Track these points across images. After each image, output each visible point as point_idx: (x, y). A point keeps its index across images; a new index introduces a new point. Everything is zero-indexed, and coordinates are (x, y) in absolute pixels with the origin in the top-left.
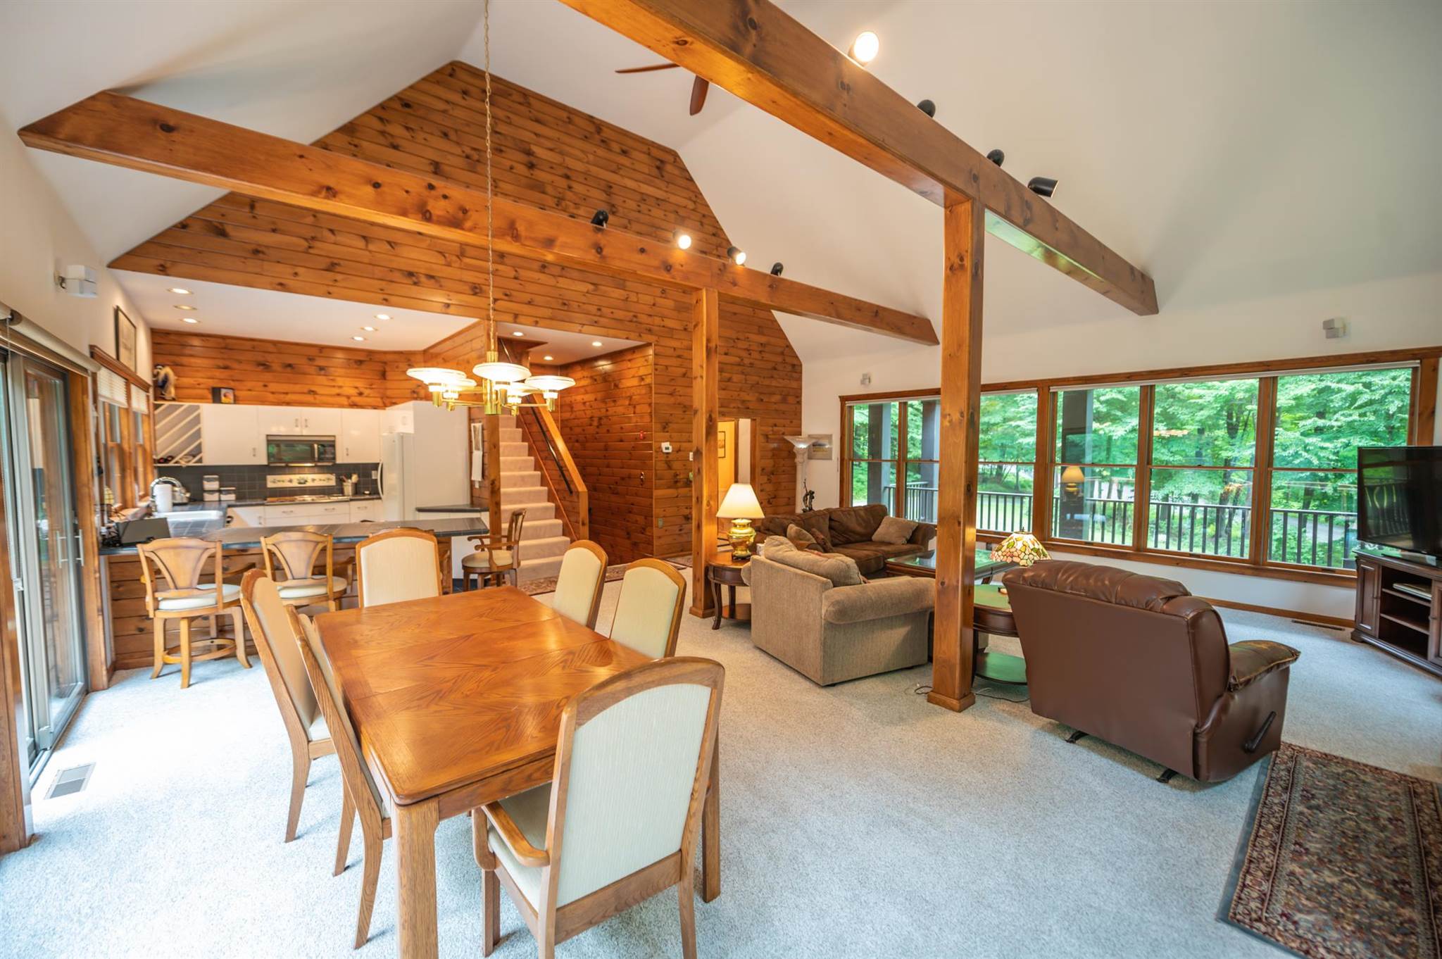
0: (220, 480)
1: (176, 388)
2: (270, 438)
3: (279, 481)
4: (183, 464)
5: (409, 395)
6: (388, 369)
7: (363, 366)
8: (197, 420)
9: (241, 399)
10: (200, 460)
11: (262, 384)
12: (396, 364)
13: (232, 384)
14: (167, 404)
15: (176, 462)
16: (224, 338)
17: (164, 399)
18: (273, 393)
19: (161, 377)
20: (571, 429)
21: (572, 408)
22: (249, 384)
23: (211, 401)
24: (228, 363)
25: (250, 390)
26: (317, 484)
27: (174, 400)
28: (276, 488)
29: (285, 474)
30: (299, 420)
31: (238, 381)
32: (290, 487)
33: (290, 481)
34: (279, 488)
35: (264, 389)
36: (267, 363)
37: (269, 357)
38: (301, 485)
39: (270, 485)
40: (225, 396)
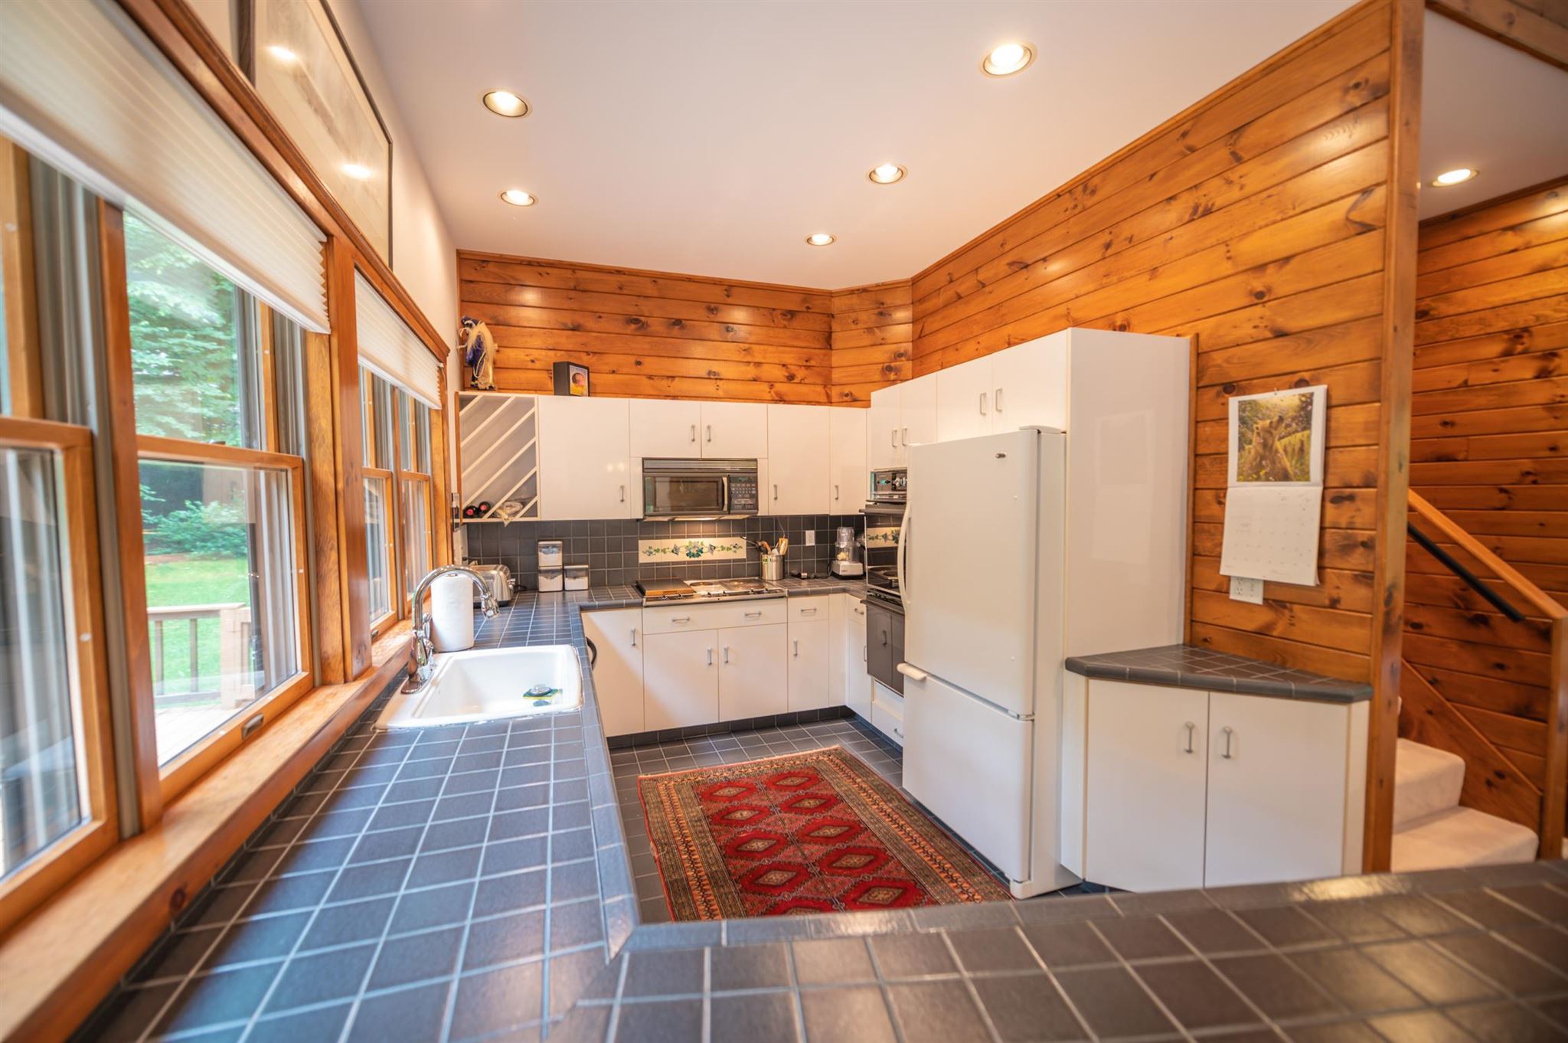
0: (565, 549)
1: (496, 368)
2: (648, 464)
3: (657, 551)
4: (505, 517)
5: (877, 377)
6: (835, 327)
7: (796, 323)
8: (529, 428)
9: (598, 389)
10: (533, 511)
11: (633, 359)
12: (853, 316)
13: (585, 359)
14: (480, 395)
15: (493, 516)
16: (574, 267)
17: (475, 388)
18: (650, 377)
19: (471, 343)
22: (612, 360)
23: (553, 393)
24: (579, 318)
25: (613, 372)
26: (718, 555)
27: (491, 388)
28: (652, 564)
29: (668, 538)
30: (698, 427)
31: (595, 353)
32: (673, 563)
33: (675, 551)
34: (658, 564)
35: (634, 370)
36: (642, 319)
37: (646, 307)
38: (692, 559)
39: (643, 559)
40: (575, 381)
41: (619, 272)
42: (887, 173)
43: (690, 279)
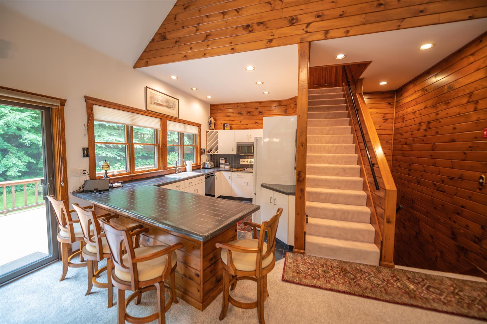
0: (225, 160)
1: (215, 125)
2: (238, 143)
3: (244, 161)
4: (213, 153)
6: (287, 108)
8: (217, 137)
9: (232, 128)
10: (218, 152)
11: (240, 121)
12: (290, 105)
13: (230, 122)
17: (210, 129)
18: (243, 125)
20: (402, 135)
21: (403, 119)
22: (236, 122)
23: (222, 129)
24: (230, 114)
25: (236, 124)
28: (242, 164)
29: (246, 159)
30: (248, 135)
31: (232, 121)
32: (247, 164)
33: (247, 162)
34: (244, 164)
35: (240, 123)
36: (242, 113)
37: (242, 110)
38: (251, 164)
39: (241, 163)
40: (226, 127)
41: (237, 103)
42: (259, 83)
43: (252, 103)
